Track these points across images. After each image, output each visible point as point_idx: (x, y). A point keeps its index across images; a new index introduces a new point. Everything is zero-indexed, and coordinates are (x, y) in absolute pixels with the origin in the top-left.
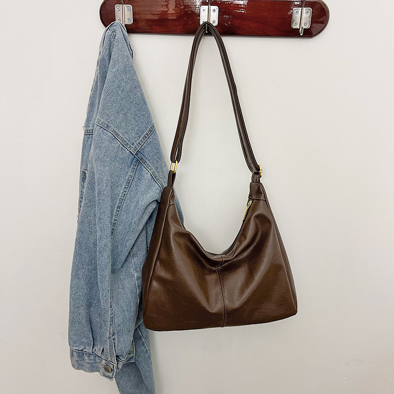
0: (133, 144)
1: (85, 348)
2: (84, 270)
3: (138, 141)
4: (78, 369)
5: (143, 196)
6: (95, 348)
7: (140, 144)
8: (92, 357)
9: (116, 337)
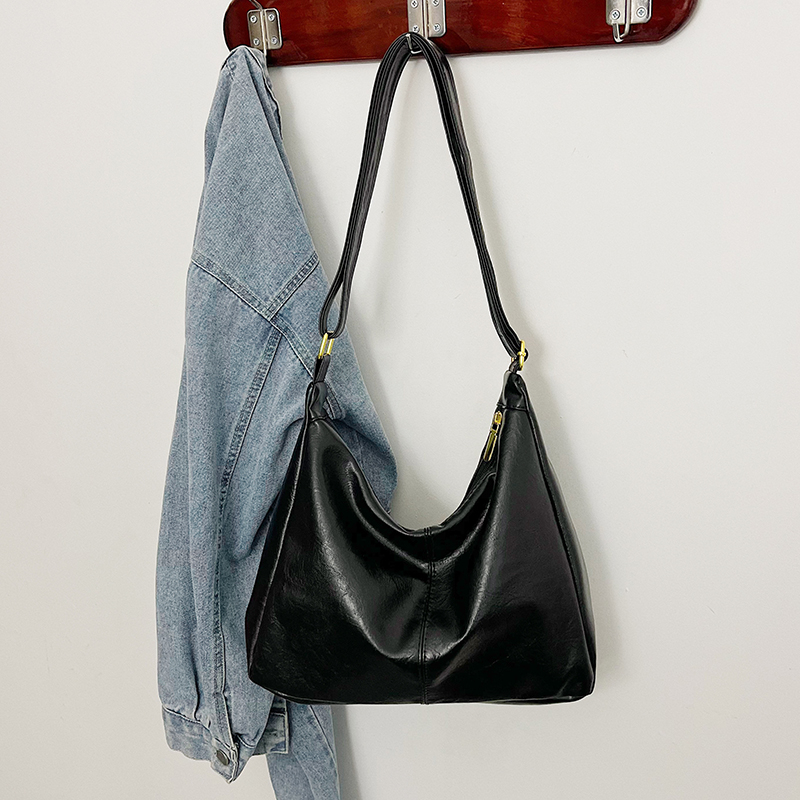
0: (266, 299)
1: (183, 709)
2: (178, 552)
3: (276, 294)
4: (174, 747)
5: (281, 408)
6: (201, 711)
7: (281, 299)
8: (196, 730)
9: (232, 695)
